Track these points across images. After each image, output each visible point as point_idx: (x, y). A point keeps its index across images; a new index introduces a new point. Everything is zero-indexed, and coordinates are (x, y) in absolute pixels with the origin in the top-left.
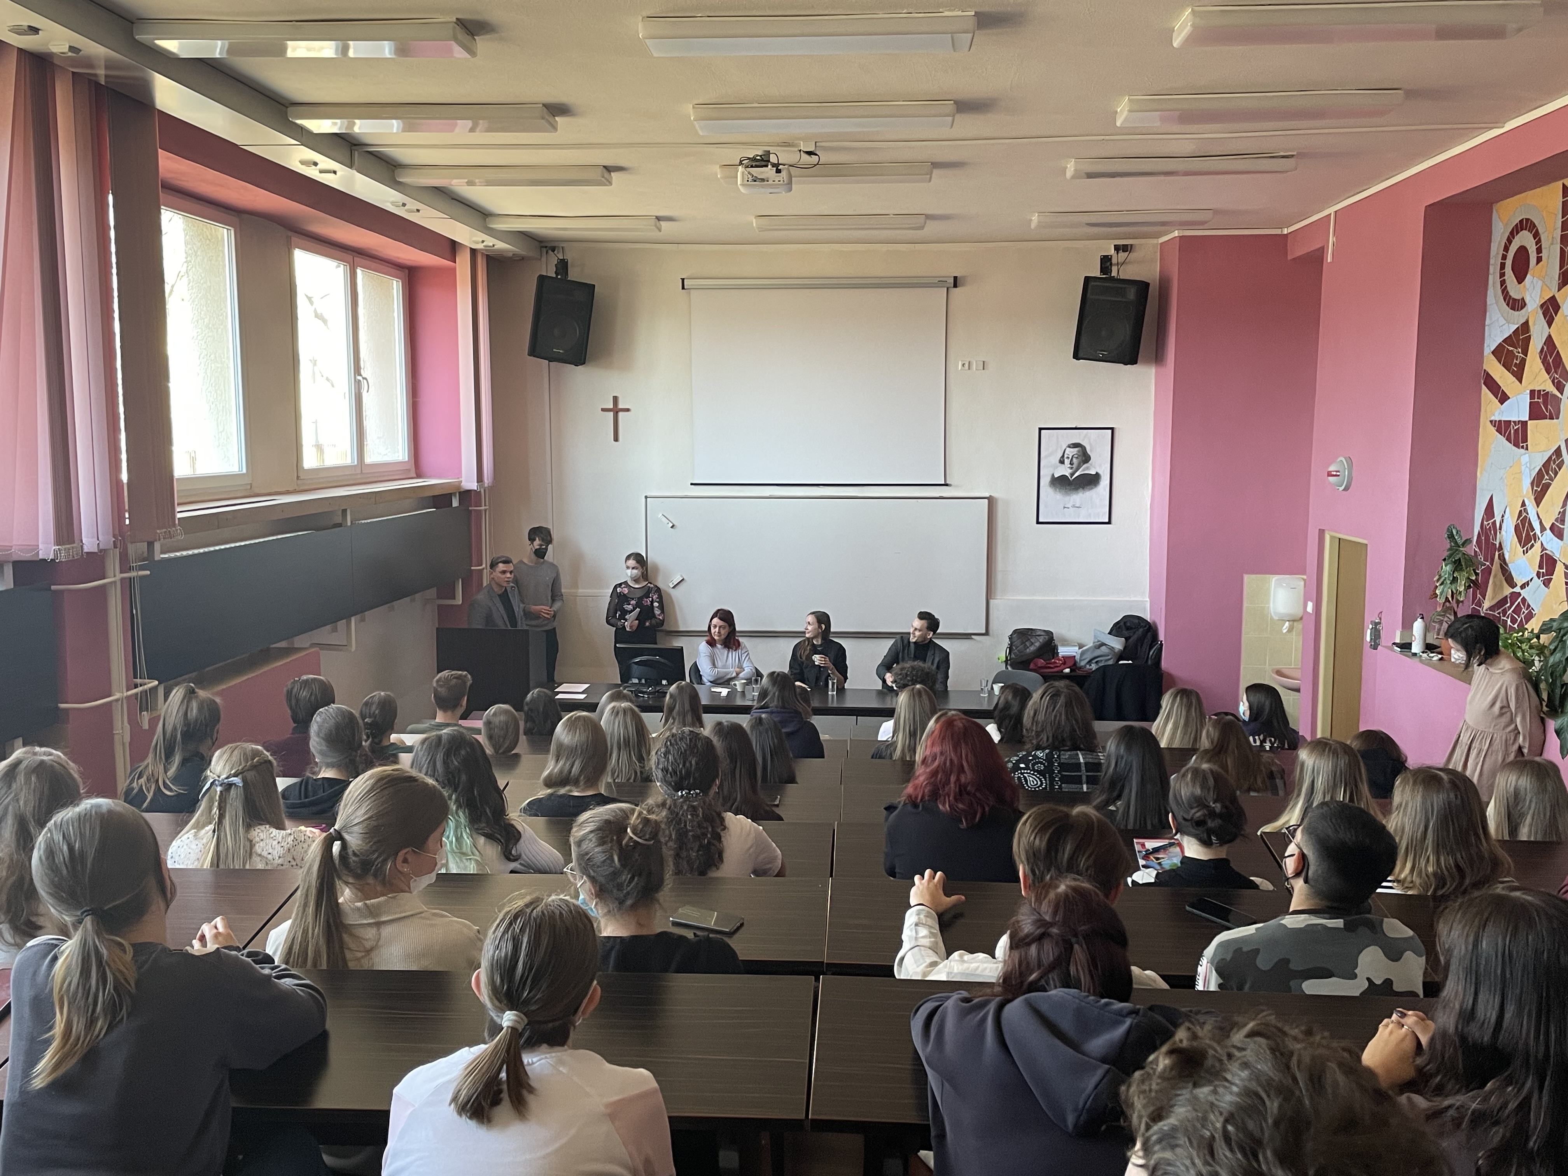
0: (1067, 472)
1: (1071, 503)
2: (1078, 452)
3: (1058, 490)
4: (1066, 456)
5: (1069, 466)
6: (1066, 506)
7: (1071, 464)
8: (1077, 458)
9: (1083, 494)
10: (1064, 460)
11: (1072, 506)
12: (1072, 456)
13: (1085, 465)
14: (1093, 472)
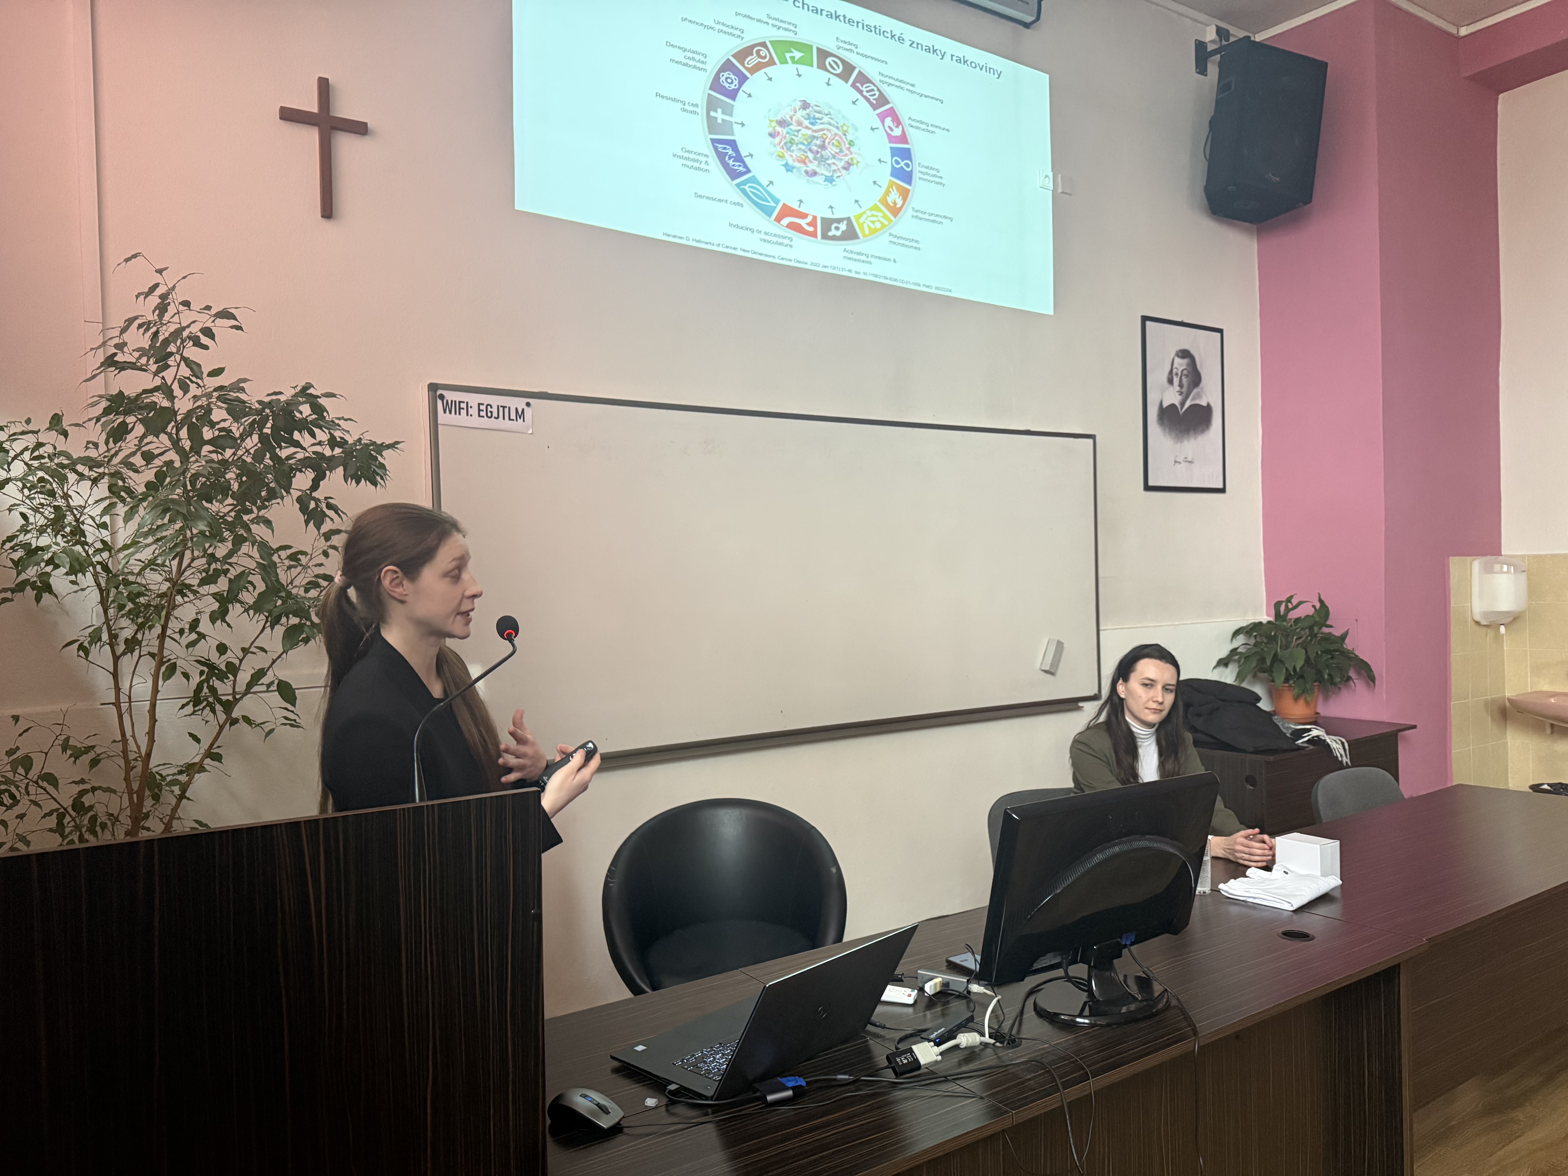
0: (1176, 400)
1: (1183, 455)
2: (1188, 365)
3: (1167, 429)
4: (1175, 371)
5: (1178, 388)
6: (1178, 460)
7: (1181, 386)
8: (1187, 376)
9: (1195, 439)
10: (1172, 378)
11: (1184, 460)
12: (1182, 373)
13: (1196, 390)
14: (1204, 403)
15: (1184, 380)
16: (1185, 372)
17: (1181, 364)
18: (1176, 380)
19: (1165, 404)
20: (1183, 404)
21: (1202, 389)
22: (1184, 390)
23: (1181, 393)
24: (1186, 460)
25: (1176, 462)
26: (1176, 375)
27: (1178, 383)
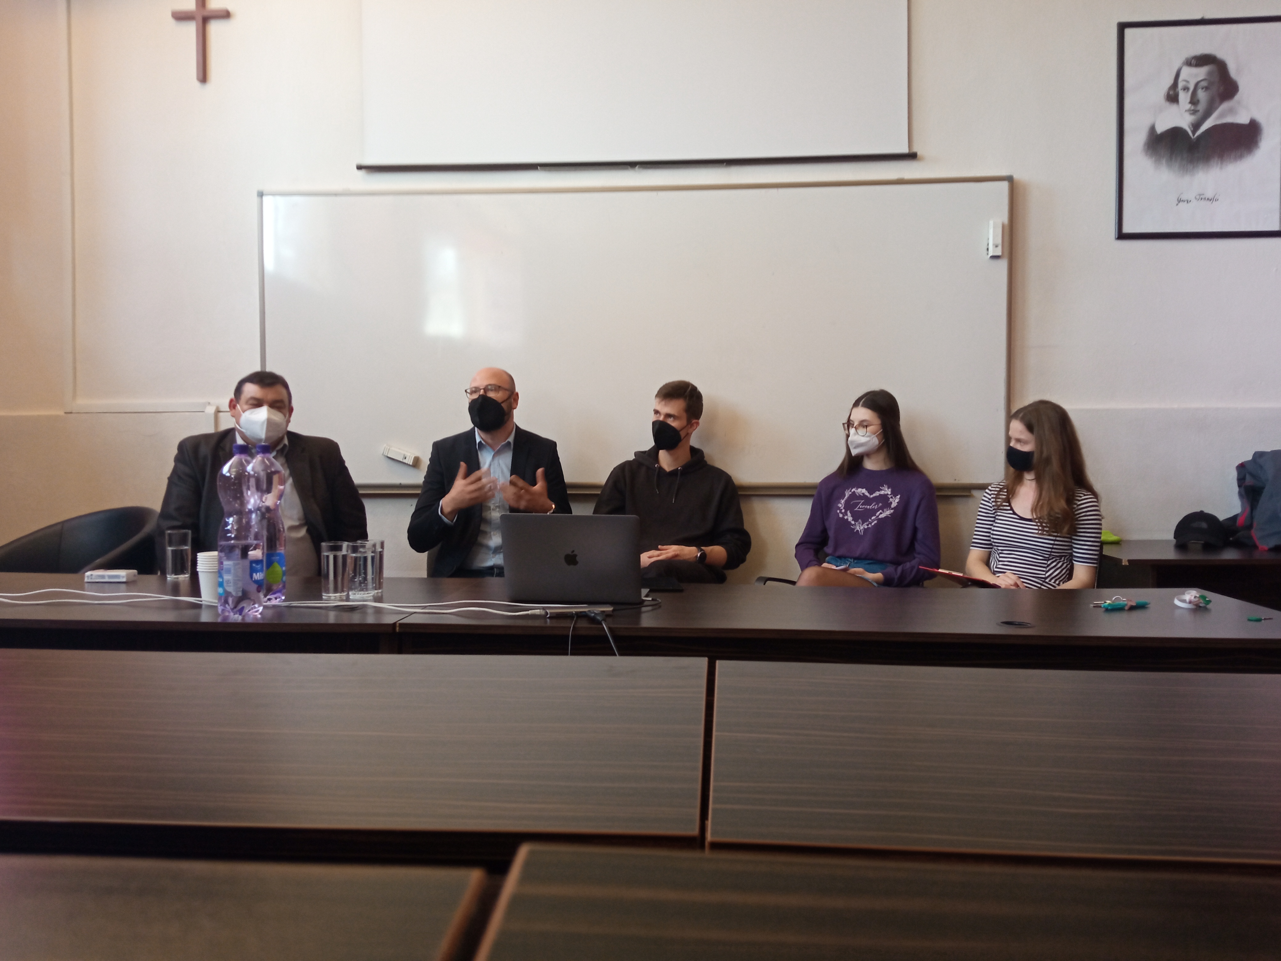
0: (1185, 122)
1: (1195, 191)
2: (1210, 74)
3: (1164, 161)
4: (1181, 84)
5: (1189, 106)
6: (1184, 197)
7: (1194, 101)
8: (1206, 88)
9: (1221, 168)
10: (1177, 95)
11: (1198, 197)
12: (1197, 85)
13: (1225, 106)
14: (1243, 119)
15: (1202, 94)
16: (1204, 84)
17: (1192, 75)
18: (1184, 98)
19: (1160, 129)
20: (1196, 126)
21: (1239, 102)
22: (1201, 107)
23: (1194, 112)
24: (1201, 197)
25: (1180, 201)
26: (1184, 89)
27: (1188, 100)
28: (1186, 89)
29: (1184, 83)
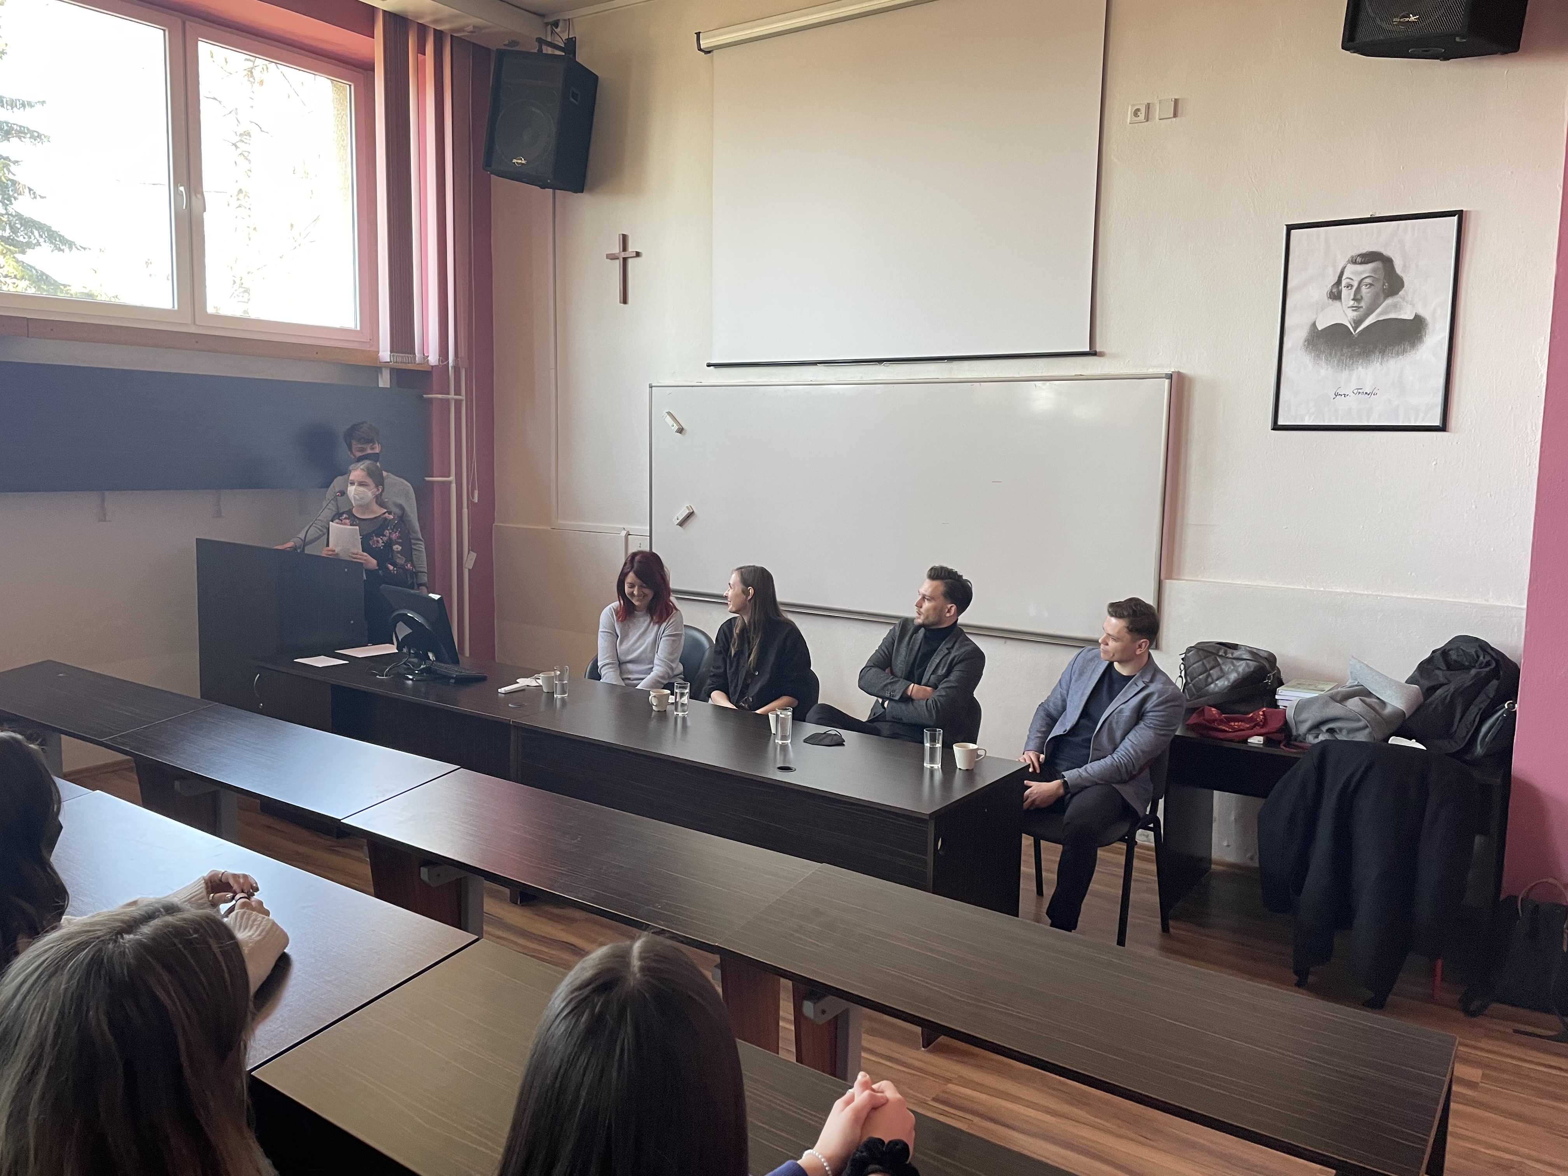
0: (1347, 318)
1: (1354, 385)
2: (1374, 271)
3: (1323, 357)
4: (1344, 283)
5: (1352, 303)
6: (1341, 391)
7: (1357, 299)
8: (1370, 285)
9: (1382, 363)
10: (1340, 292)
11: (1355, 392)
12: (1360, 282)
13: (1389, 301)
14: (1408, 315)
15: (1364, 290)
16: (1368, 281)
17: (1356, 273)
18: (1347, 295)
19: (1321, 326)
20: (1357, 323)
21: (1403, 299)
22: (1364, 304)
23: (1356, 309)
24: (1359, 392)
25: (1337, 395)
26: (1348, 287)
27: (1352, 297)
28: (1350, 286)
29: (1348, 280)
